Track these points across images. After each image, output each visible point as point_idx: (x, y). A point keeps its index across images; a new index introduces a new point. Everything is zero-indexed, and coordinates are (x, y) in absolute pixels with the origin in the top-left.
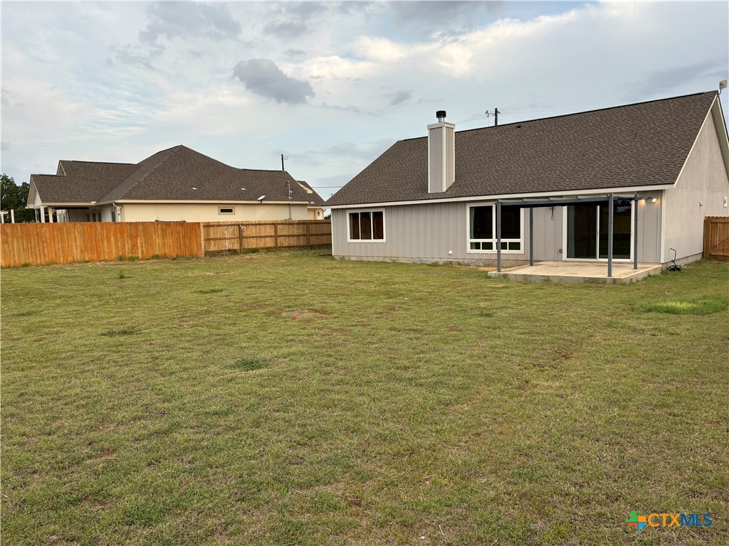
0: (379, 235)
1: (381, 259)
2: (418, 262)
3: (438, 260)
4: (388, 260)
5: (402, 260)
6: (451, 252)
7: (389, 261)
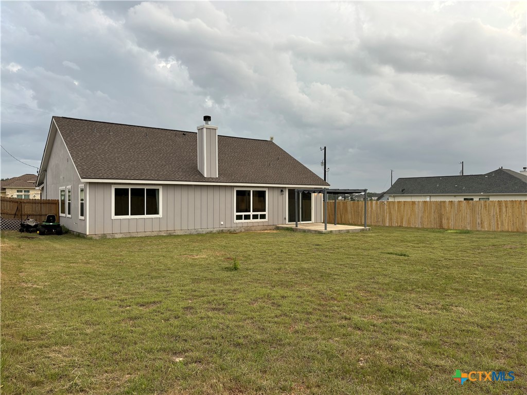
0: (153, 210)
1: (155, 234)
2: (195, 233)
3: (212, 230)
4: (163, 234)
5: (179, 233)
6: (222, 223)
7: (165, 235)
